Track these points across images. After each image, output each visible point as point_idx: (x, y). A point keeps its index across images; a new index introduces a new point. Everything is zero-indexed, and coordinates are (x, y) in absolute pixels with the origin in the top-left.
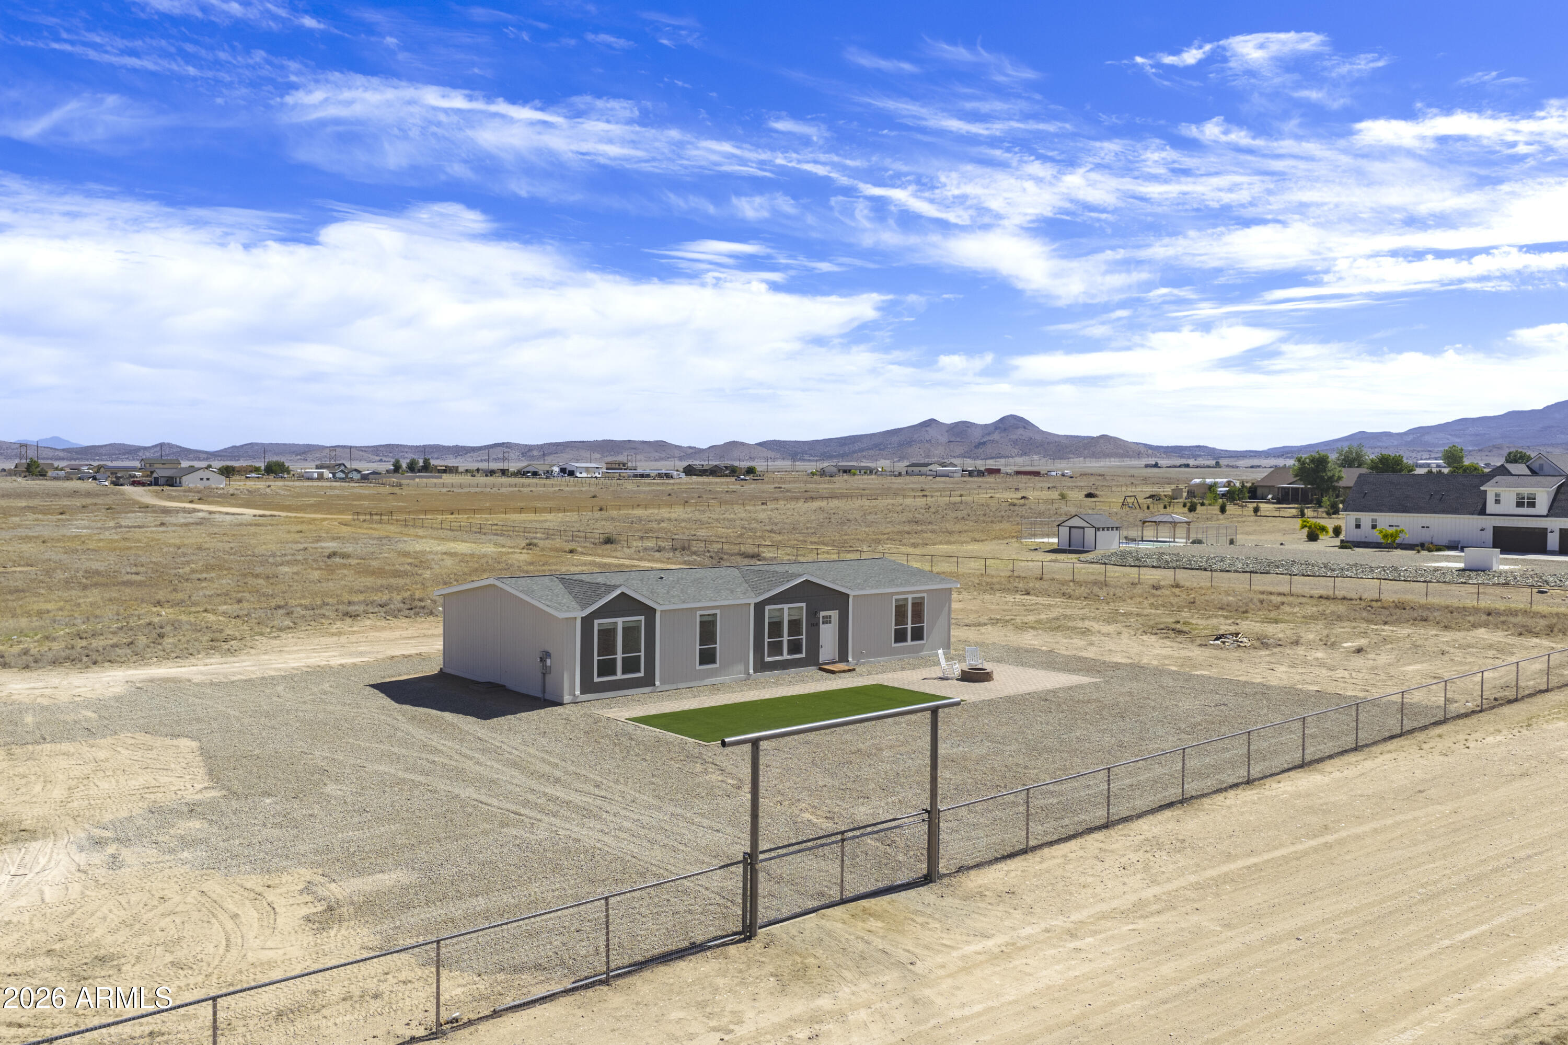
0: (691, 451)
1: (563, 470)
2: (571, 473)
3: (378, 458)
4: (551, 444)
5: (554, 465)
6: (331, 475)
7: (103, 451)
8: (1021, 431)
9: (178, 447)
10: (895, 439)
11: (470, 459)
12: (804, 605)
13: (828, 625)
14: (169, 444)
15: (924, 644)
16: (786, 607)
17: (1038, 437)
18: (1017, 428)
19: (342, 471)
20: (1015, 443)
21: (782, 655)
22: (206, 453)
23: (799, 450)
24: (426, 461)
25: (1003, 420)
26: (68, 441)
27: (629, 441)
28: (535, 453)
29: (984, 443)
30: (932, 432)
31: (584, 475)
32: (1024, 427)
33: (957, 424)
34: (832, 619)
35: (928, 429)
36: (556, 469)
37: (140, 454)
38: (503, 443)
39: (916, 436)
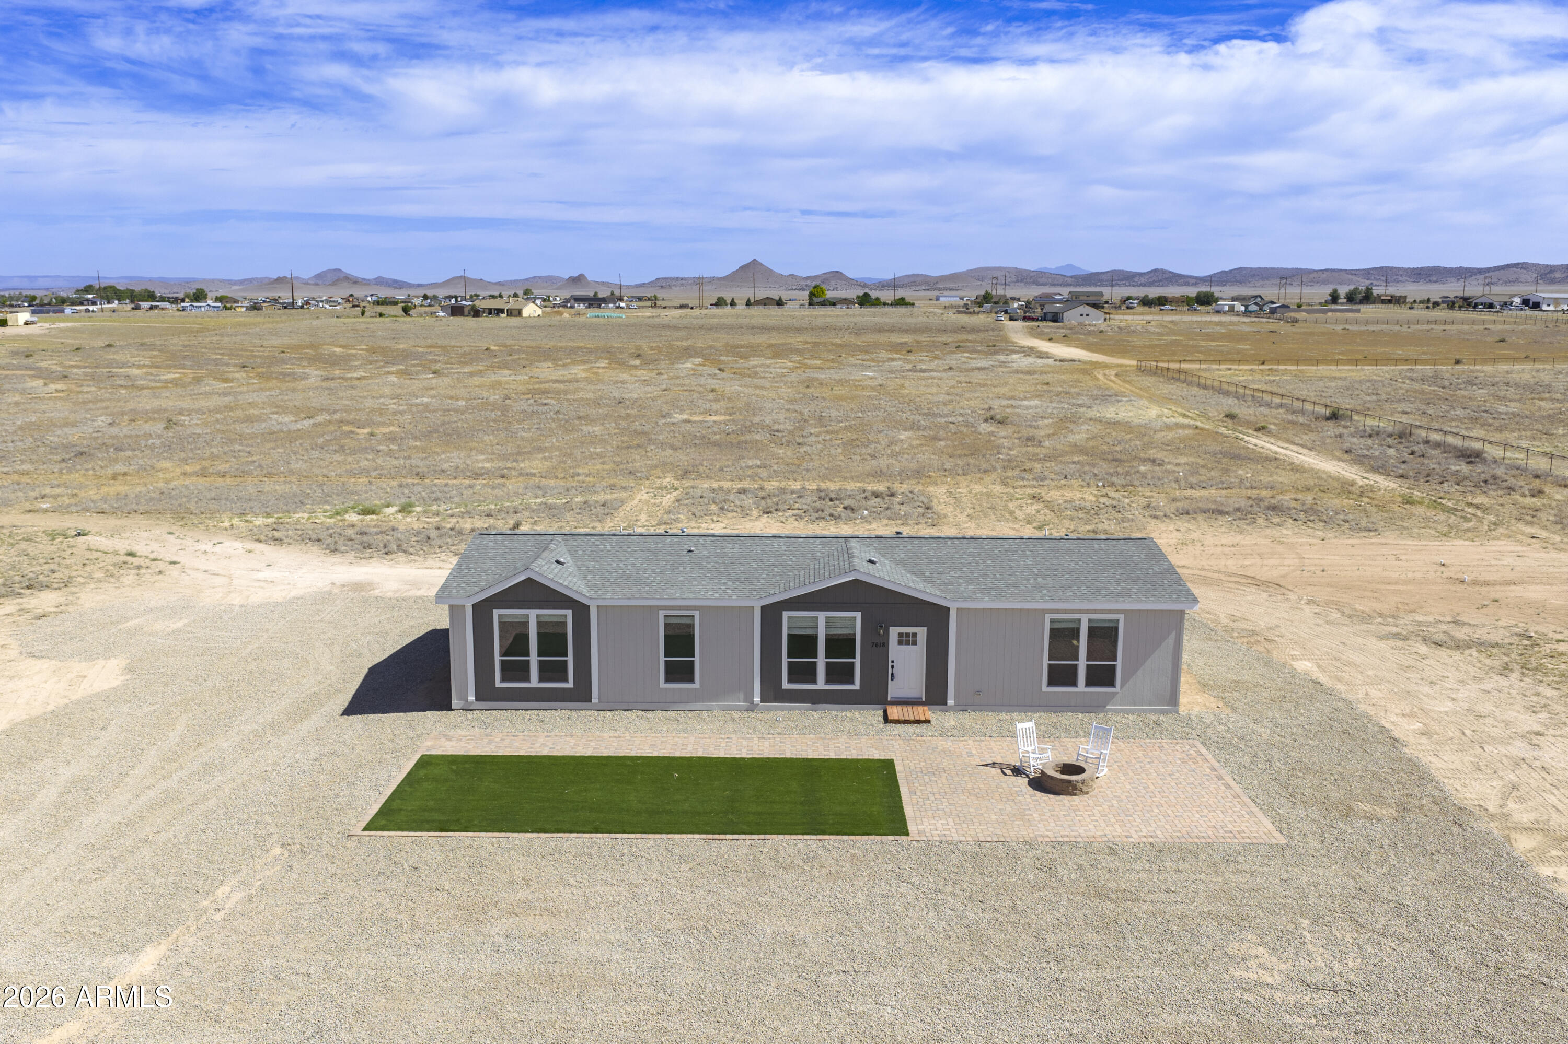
1: (1526, 302)
2: (1536, 306)
5: (1514, 296)
6: (1243, 308)
7: (1104, 277)
9: (1170, 272)
11: (1475, 283)
12: (858, 615)
13: (910, 648)
14: (1162, 270)
15: (1117, 693)
16: (822, 617)
19: (1256, 304)
21: (814, 681)
22: (1196, 278)
24: (1369, 291)
26: (1079, 268)
31: (1552, 308)
34: (919, 639)
36: (1517, 300)
37: (1136, 280)
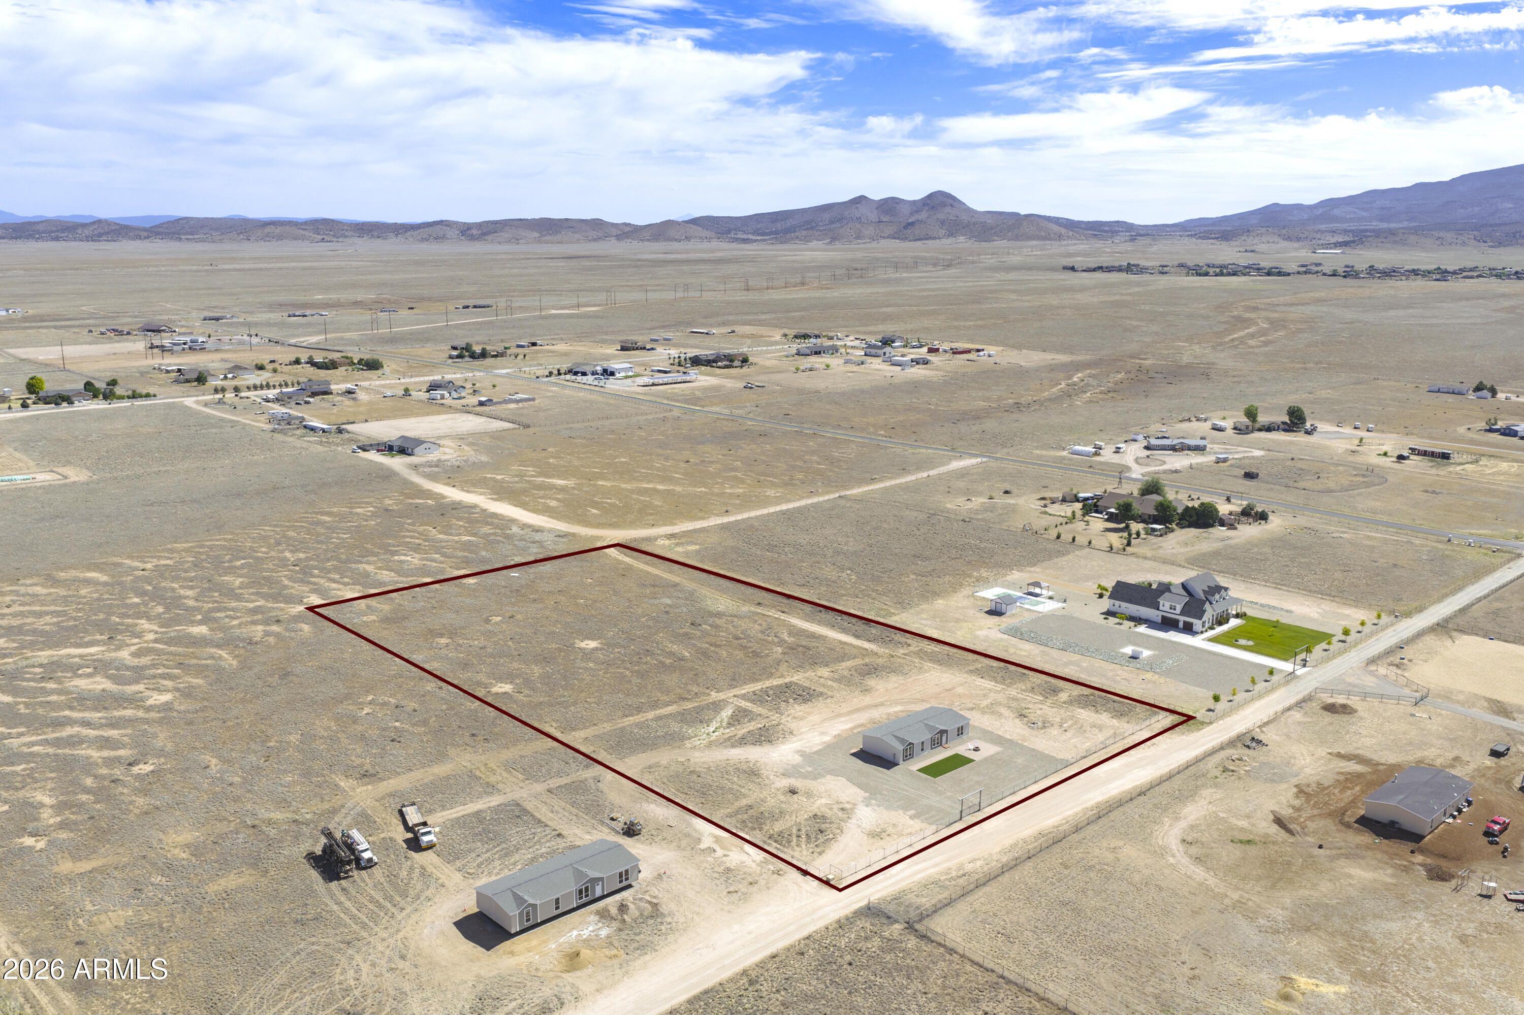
0: (628, 229)
3: (320, 237)
4: (489, 222)
8: (948, 209)
10: (826, 216)
17: (965, 217)
18: (945, 206)
20: (943, 223)
23: (732, 227)
25: (931, 196)
27: (567, 220)
28: (474, 232)
29: (912, 224)
30: (863, 210)
32: (952, 206)
33: (886, 201)
35: (858, 205)
38: (442, 221)
39: (846, 213)
